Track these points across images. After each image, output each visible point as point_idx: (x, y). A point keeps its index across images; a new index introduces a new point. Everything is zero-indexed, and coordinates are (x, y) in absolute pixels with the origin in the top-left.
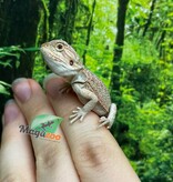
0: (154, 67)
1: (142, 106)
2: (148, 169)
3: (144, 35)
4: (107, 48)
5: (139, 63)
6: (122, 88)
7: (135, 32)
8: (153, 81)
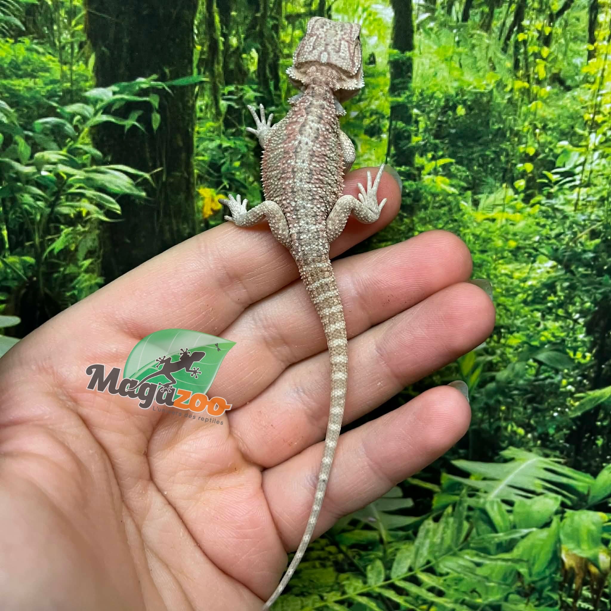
0: (501, 100)
1: (476, 203)
2: (506, 362)
3: (466, 17)
4: (372, 60)
5: (461, 91)
6: (418, 160)
7: (440, 12)
8: (501, 134)
